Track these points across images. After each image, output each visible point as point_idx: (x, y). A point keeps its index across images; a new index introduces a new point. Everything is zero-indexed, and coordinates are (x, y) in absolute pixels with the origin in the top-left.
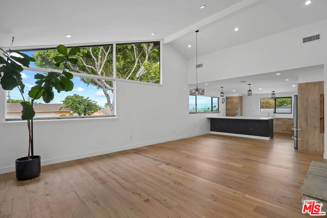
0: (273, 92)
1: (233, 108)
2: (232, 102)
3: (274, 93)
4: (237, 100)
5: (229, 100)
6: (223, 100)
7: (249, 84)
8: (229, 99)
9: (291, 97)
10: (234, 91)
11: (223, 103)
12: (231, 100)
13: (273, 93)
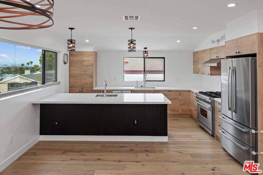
0: (145, 48)
1: (83, 73)
2: (82, 61)
3: (146, 50)
4: (91, 59)
5: (75, 59)
6: (66, 57)
7: (132, 29)
8: (76, 55)
9: (164, 58)
10: (87, 41)
11: (65, 63)
12: (80, 59)
13: (144, 50)
